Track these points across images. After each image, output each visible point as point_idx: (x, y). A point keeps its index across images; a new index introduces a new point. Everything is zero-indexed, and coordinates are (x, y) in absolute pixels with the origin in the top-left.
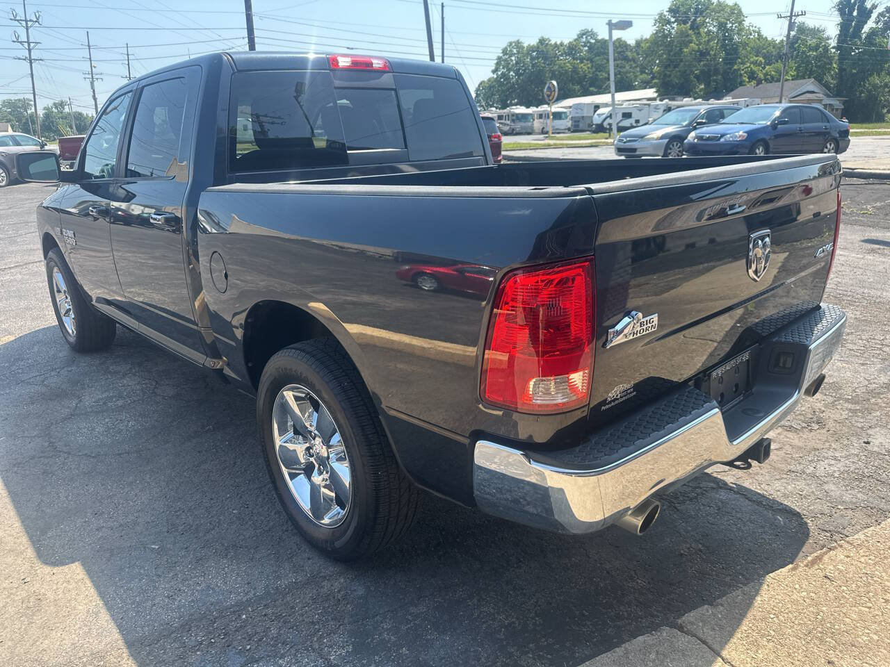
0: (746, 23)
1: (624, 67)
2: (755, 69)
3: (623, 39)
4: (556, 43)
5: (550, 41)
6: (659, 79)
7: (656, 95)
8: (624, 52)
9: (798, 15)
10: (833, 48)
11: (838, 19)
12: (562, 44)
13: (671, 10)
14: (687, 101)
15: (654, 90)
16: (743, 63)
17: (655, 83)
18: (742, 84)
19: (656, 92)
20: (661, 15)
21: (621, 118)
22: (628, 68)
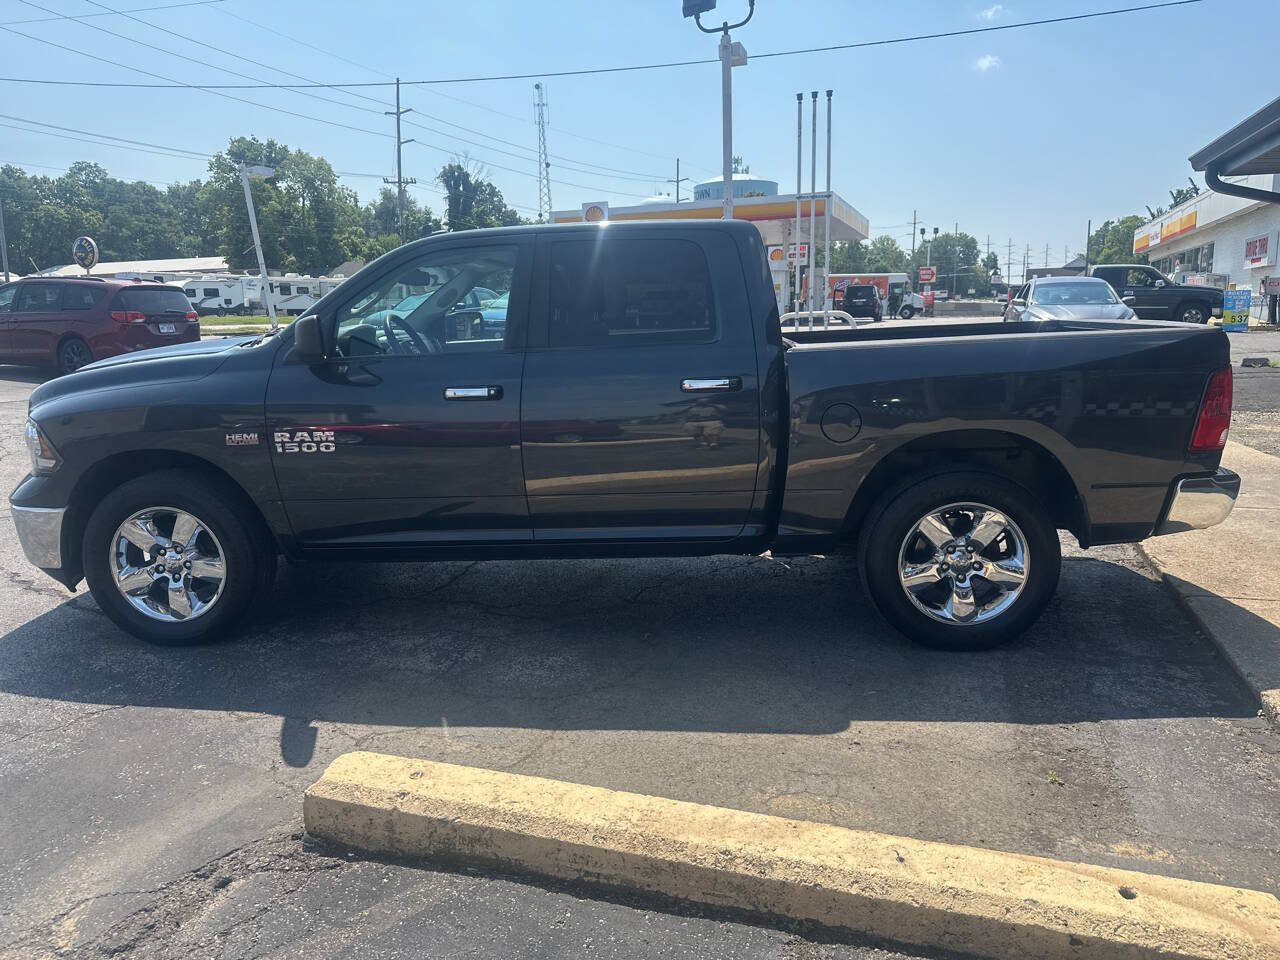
0: (338, 184)
1: (160, 224)
2: (357, 240)
3: (148, 183)
4: (34, 178)
5: (24, 173)
6: (228, 245)
7: (226, 266)
8: (152, 201)
9: (408, 183)
10: (445, 224)
11: (445, 193)
12: (45, 180)
13: (230, 153)
14: (289, 277)
15: (222, 259)
16: (341, 232)
17: (223, 249)
18: (344, 259)
19: (226, 262)
20: (219, 158)
21: (204, 297)
22: (165, 225)
